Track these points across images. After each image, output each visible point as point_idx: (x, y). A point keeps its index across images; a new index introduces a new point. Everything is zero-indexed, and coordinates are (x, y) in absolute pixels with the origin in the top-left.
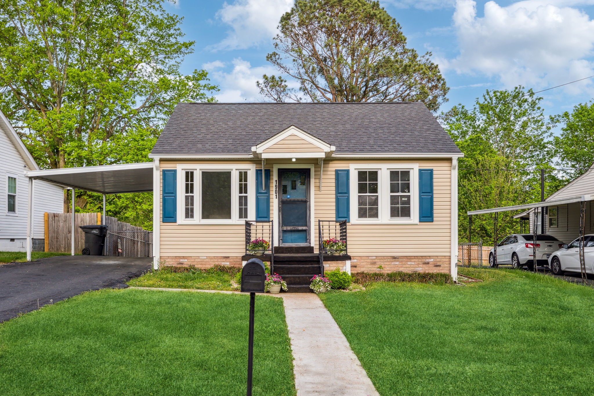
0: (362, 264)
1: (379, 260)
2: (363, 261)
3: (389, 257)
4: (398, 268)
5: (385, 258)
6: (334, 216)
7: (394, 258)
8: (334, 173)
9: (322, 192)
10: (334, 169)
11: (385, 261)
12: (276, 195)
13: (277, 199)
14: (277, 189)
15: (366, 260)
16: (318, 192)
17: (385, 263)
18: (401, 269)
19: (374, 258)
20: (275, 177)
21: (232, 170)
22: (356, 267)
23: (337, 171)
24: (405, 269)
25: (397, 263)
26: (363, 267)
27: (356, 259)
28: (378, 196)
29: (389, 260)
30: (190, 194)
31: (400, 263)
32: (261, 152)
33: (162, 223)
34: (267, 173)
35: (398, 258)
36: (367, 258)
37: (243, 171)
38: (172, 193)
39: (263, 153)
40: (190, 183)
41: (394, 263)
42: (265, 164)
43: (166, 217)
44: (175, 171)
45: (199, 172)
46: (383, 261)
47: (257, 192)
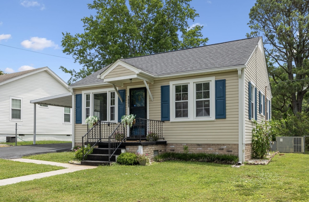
0: (178, 149)
1: (188, 147)
2: (178, 147)
3: (195, 145)
4: (201, 152)
5: (193, 145)
6: (160, 117)
7: (199, 145)
8: (160, 88)
9: (154, 102)
10: (160, 86)
11: (192, 147)
13: (129, 108)
14: (129, 101)
15: (180, 147)
17: (193, 149)
19: (186, 145)
20: (128, 94)
21: (107, 92)
22: (174, 150)
23: (162, 87)
25: (201, 149)
26: (179, 151)
27: (174, 145)
28: (188, 102)
29: (195, 146)
30: (88, 107)
31: (203, 149)
32: (103, 78)
33: (76, 124)
34: (124, 92)
35: (201, 145)
36: (181, 145)
37: (113, 92)
38: (80, 107)
39: (104, 79)
40: (88, 101)
41: (198, 148)
42: (123, 86)
43: (77, 121)
44: (81, 95)
45: (92, 95)
46: (191, 147)
47: (119, 104)
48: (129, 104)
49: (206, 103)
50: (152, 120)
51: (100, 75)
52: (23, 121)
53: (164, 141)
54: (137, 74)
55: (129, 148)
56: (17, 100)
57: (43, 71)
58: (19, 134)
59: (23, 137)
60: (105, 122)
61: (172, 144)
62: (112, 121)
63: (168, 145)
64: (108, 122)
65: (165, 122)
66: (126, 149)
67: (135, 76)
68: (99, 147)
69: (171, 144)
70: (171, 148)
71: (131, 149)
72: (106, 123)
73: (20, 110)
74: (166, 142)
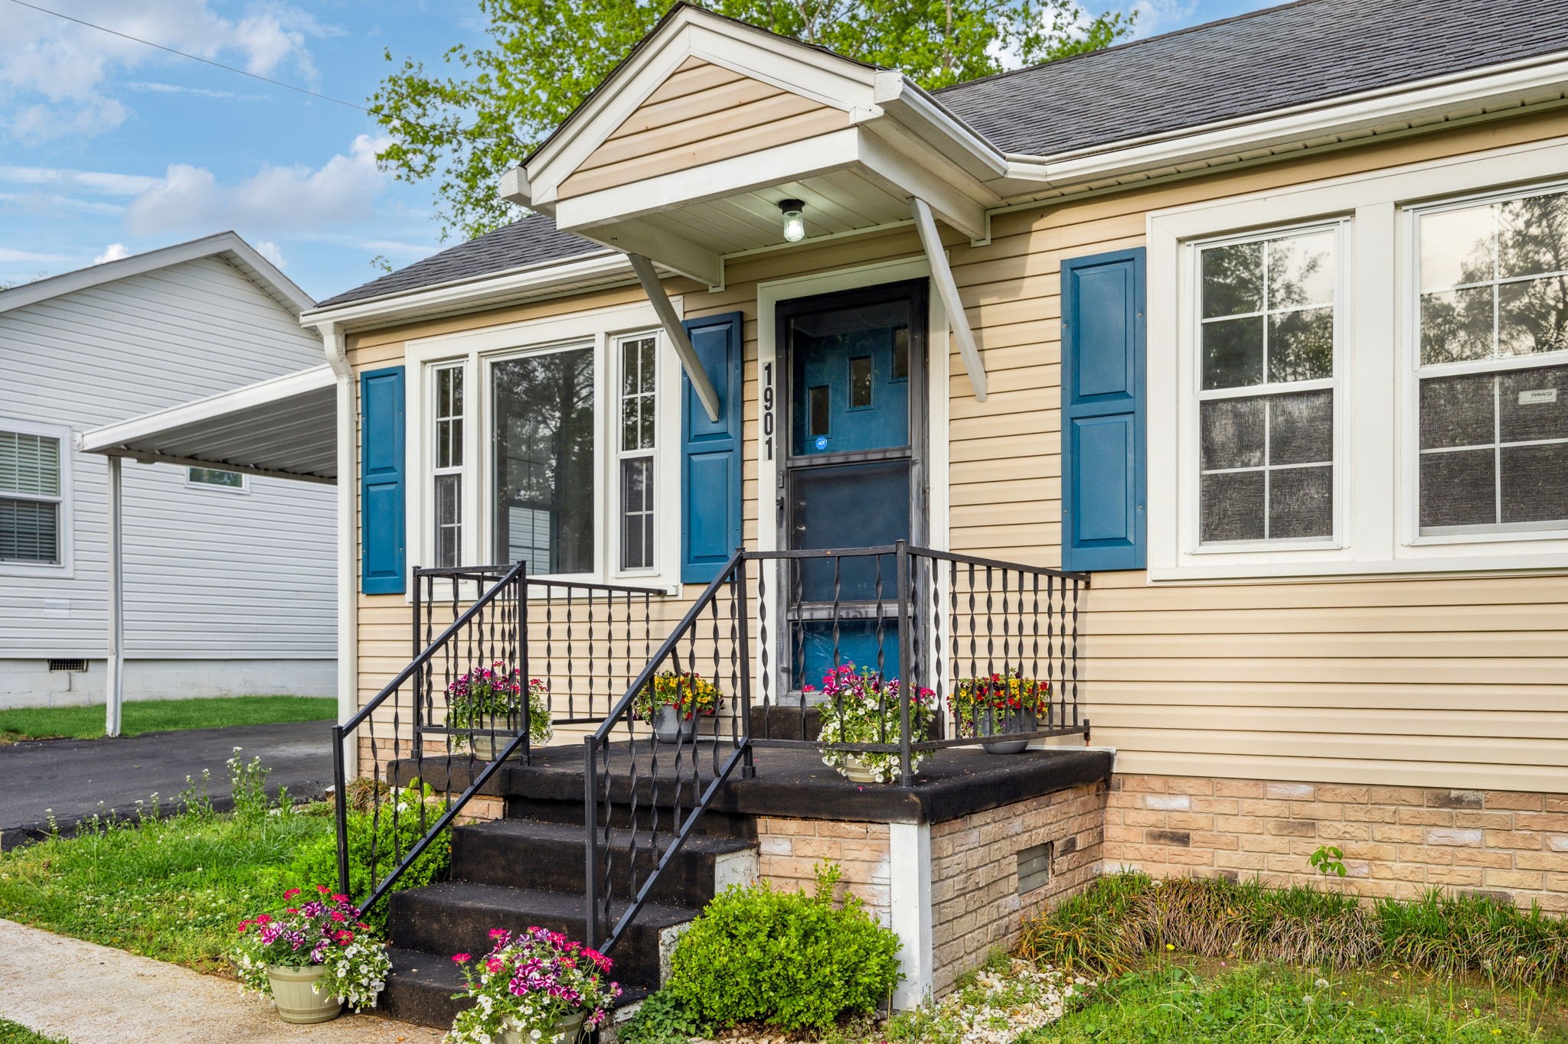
0: (1221, 824)
1: (1334, 811)
2: (1227, 807)
3: (1406, 795)
4: (1474, 873)
5: (1381, 795)
6: (1055, 534)
7: (1446, 799)
8: (1054, 284)
9: (994, 403)
10: (1054, 262)
11: (1377, 815)
12: (769, 442)
13: (773, 462)
14: (773, 411)
15: (1248, 805)
16: (971, 407)
17: (1380, 832)
18: (1495, 881)
19: (1304, 791)
20: (764, 352)
21: (590, 338)
22: (1183, 839)
23: (1073, 271)
24: (1531, 879)
25: (1471, 837)
26: (1234, 847)
27: (1184, 793)
28: (1329, 392)
29: (1405, 812)
30: (451, 470)
31: (1492, 841)
32: (551, 196)
33: (362, 596)
34: (729, 332)
35: (1477, 804)
36: (1253, 791)
37: (638, 337)
38: (391, 469)
39: (557, 201)
40: (451, 418)
41: (1443, 832)
42: (721, 289)
43: (375, 574)
44: (398, 374)
45: (480, 369)
46: (1361, 816)
47: (690, 434)
48: (774, 436)
49: (1526, 398)
50: (1005, 567)
51: (524, 164)
52: (80, 575)
53: (1093, 747)
54: (865, 129)
55: (790, 837)
56: (32, 438)
57: (207, 258)
58: (48, 660)
59: (77, 675)
60: (570, 585)
61: (1168, 782)
62: (636, 577)
63: (1131, 784)
64: (600, 582)
65: (1097, 580)
66: (763, 848)
67: (847, 148)
68: (510, 814)
69: (1157, 784)
70: (1152, 818)
71: (809, 851)
72: (584, 593)
73: (52, 506)
74: (1107, 759)
